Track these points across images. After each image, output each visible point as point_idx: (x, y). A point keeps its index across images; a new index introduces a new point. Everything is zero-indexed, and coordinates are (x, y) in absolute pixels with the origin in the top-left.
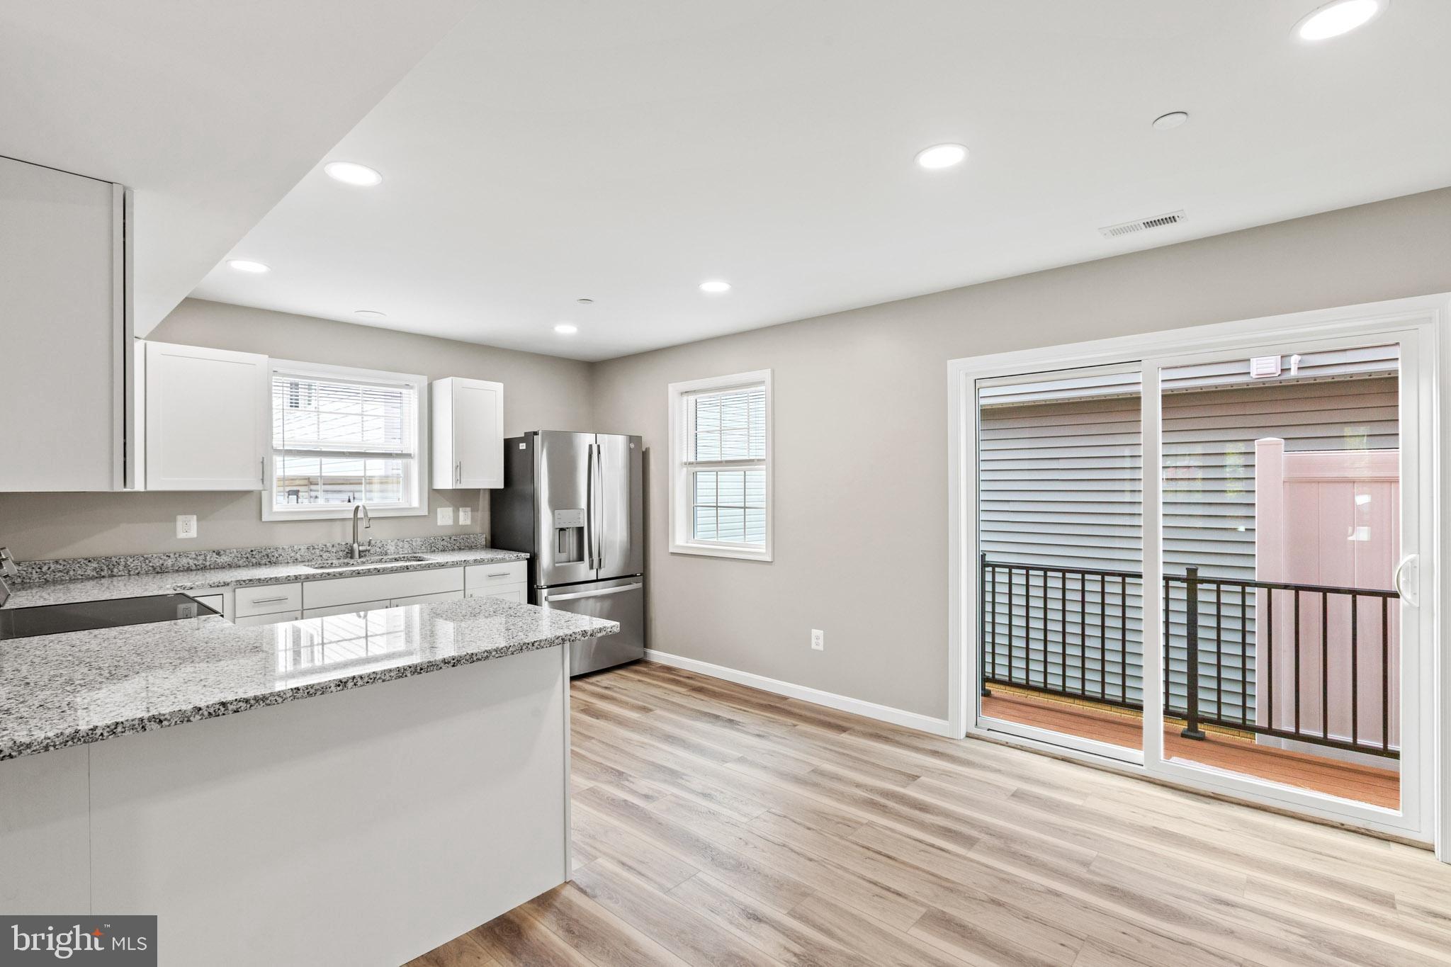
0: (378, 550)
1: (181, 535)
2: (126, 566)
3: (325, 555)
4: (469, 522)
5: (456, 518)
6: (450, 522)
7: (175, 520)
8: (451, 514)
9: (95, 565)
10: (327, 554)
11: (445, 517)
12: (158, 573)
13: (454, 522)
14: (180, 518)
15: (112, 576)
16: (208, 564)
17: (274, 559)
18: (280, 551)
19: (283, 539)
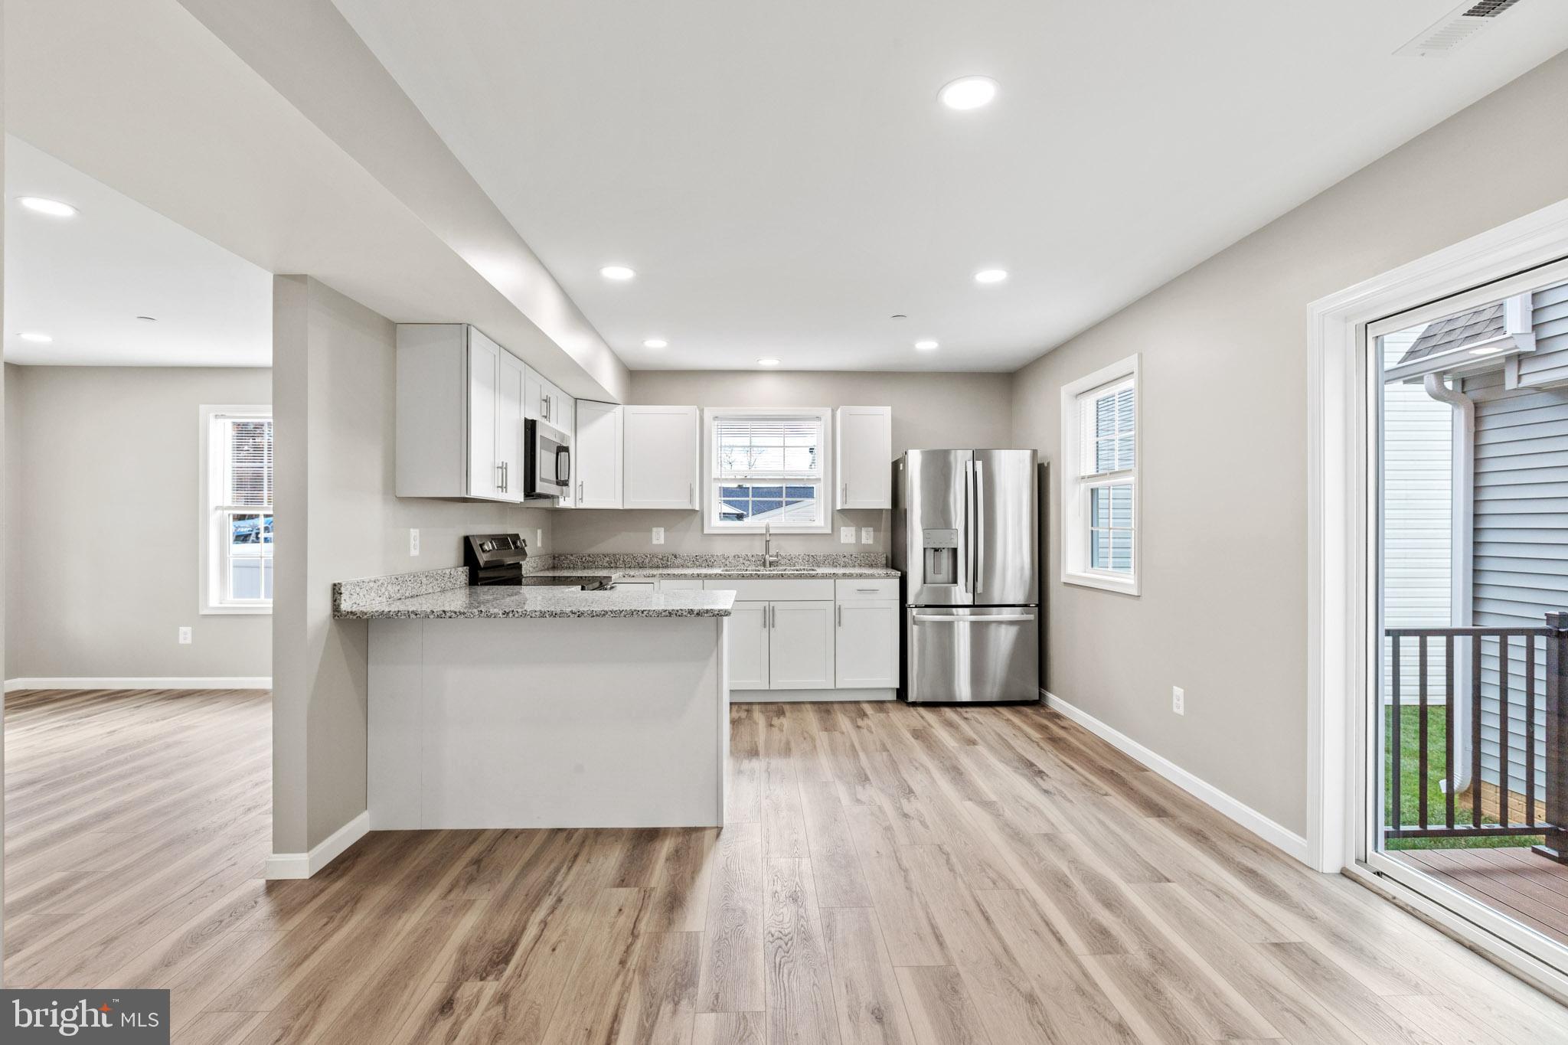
0: (788, 562)
1: (655, 542)
2: (624, 561)
3: (747, 563)
4: (871, 542)
5: (858, 537)
6: (852, 540)
7: (651, 531)
8: (854, 533)
9: (607, 559)
10: (748, 562)
11: (847, 535)
12: (640, 567)
13: (856, 540)
14: (654, 529)
15: (616, 568)
16: (669, 563)
17: (710, 563)
18: (715, 558)
19: (719, 548)
